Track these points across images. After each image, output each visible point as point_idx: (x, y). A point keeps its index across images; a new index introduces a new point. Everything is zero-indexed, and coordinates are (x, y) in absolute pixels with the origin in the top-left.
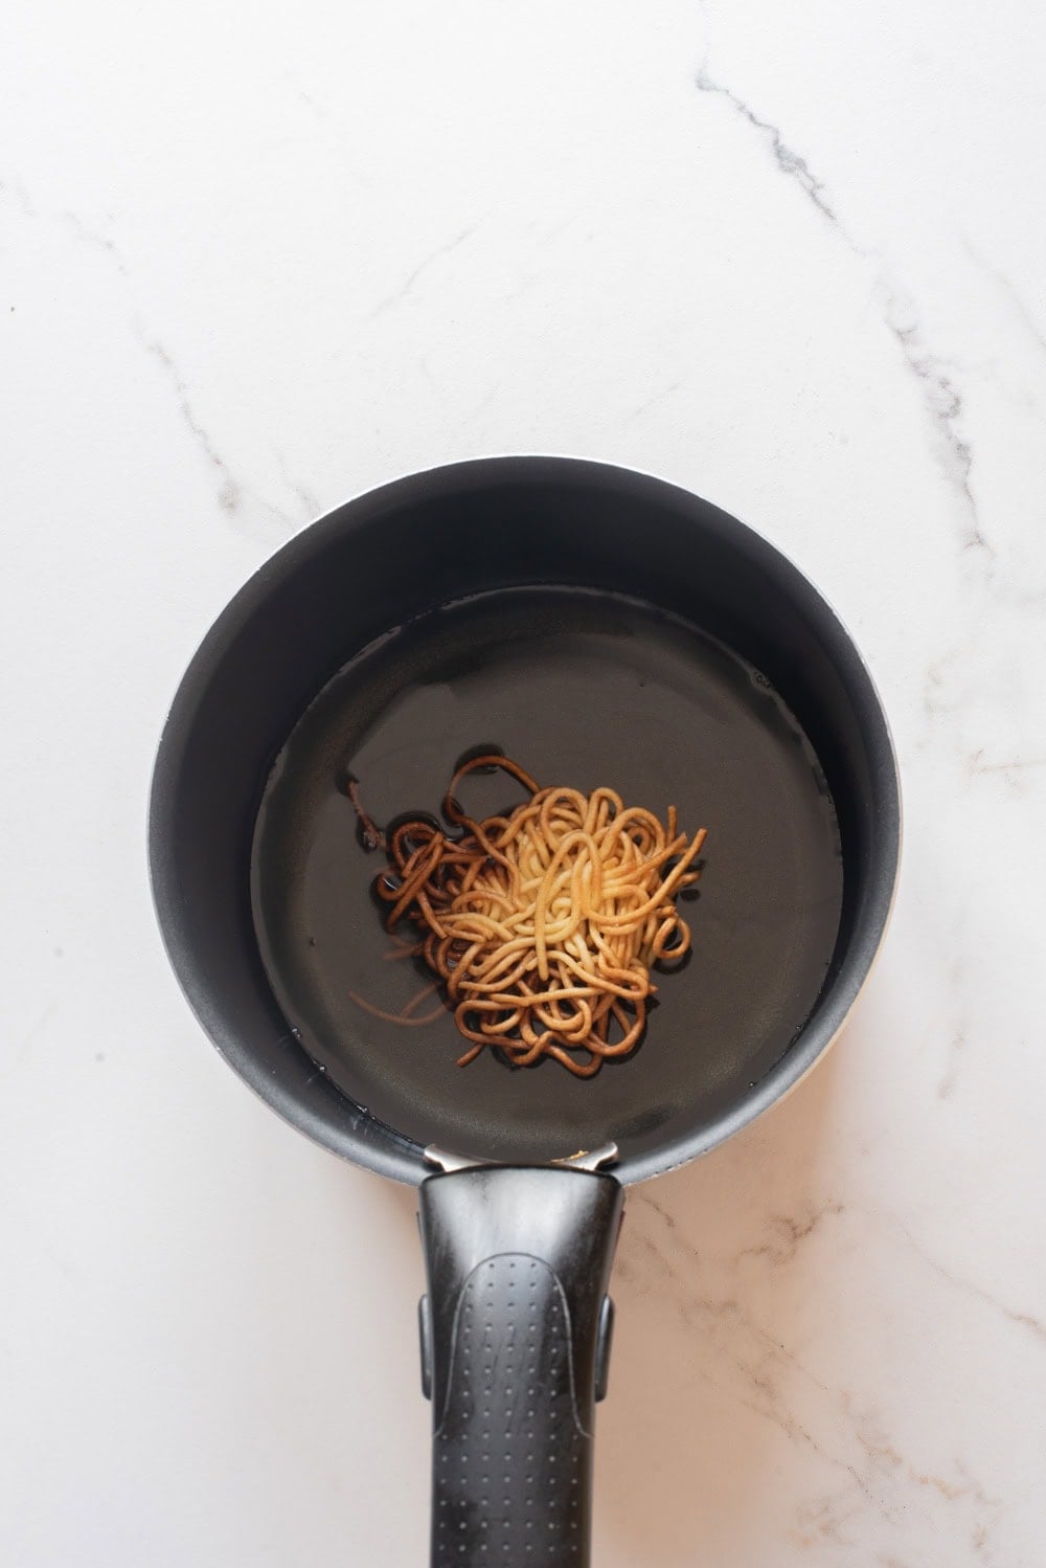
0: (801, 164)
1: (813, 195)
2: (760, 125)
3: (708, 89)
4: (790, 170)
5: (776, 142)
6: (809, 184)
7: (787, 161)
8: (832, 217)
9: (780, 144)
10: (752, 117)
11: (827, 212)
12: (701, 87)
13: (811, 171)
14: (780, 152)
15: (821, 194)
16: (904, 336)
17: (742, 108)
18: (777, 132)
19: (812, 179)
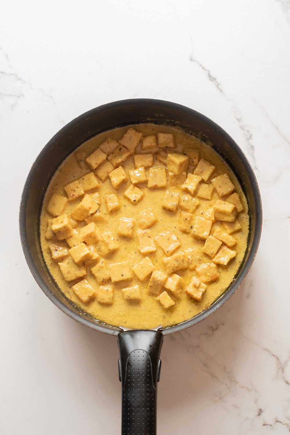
0: (215, 79)
1: (217, 86)
2: (205, 70)
3: (193, 61)
4: (212, 81)
5: (209, 74)
6: (217, 84)
7: (212, 78)
8: (222, 92)
9: (210, 74)
10: (203, 68)
11: (221, 90)
12: (191, 60)
13: (217, 81)
14: (210, 76)
15: (220, 86)
16: (239, 120)
17: (201, 66)
18: (209, 71)
19: (217, 83)
